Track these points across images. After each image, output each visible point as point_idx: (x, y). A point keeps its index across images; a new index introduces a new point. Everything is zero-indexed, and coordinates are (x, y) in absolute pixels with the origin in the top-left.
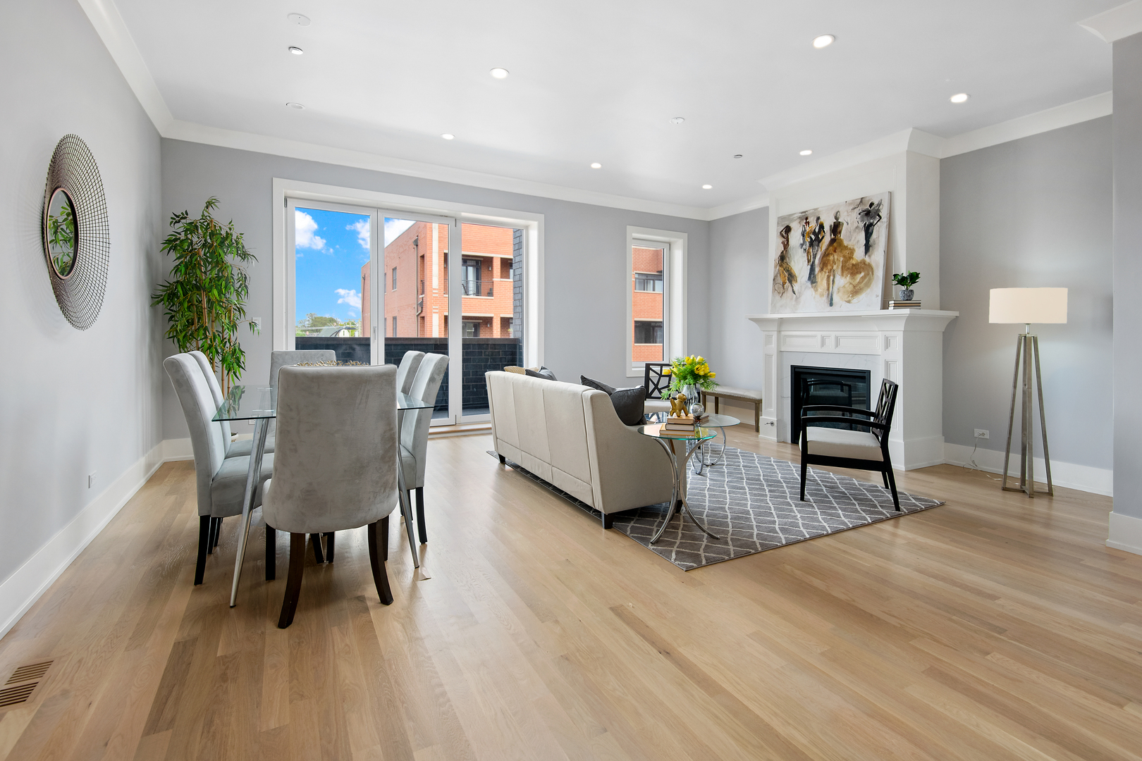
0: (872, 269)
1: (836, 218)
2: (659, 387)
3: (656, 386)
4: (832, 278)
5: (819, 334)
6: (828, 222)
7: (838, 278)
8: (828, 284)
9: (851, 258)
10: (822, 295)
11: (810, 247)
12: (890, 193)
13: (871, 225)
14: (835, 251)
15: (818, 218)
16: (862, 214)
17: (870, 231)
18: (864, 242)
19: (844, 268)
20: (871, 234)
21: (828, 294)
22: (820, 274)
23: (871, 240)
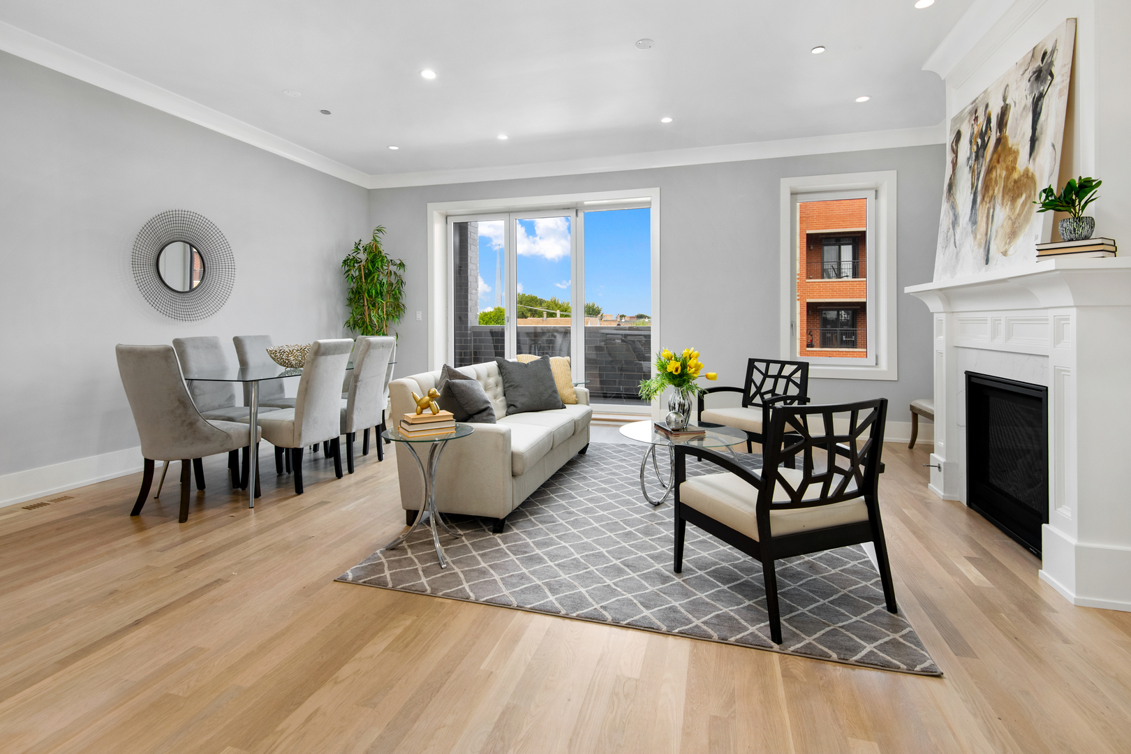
0: (1035, 183)
1: (1004, 100)
2: (763, 391)
3: (759, 388)
4: (991, 211)
5: (989, 315)
6: (995, 112)
7: (998, 207)
8: (987, 224)
9: (1014, 168)
10: (980, 245)
11: (975, 160)
12: (1076, 19)
13: (1041, 96)
14: (998, 162)
15: (987, 106)
16: (1032, 79)
17: (1038, 109)
18: (1030, 134)
19: (1006, 190)
20: (1040, 114)
21: (986, 242)
22: (981, 207)
23: (1038, 127)
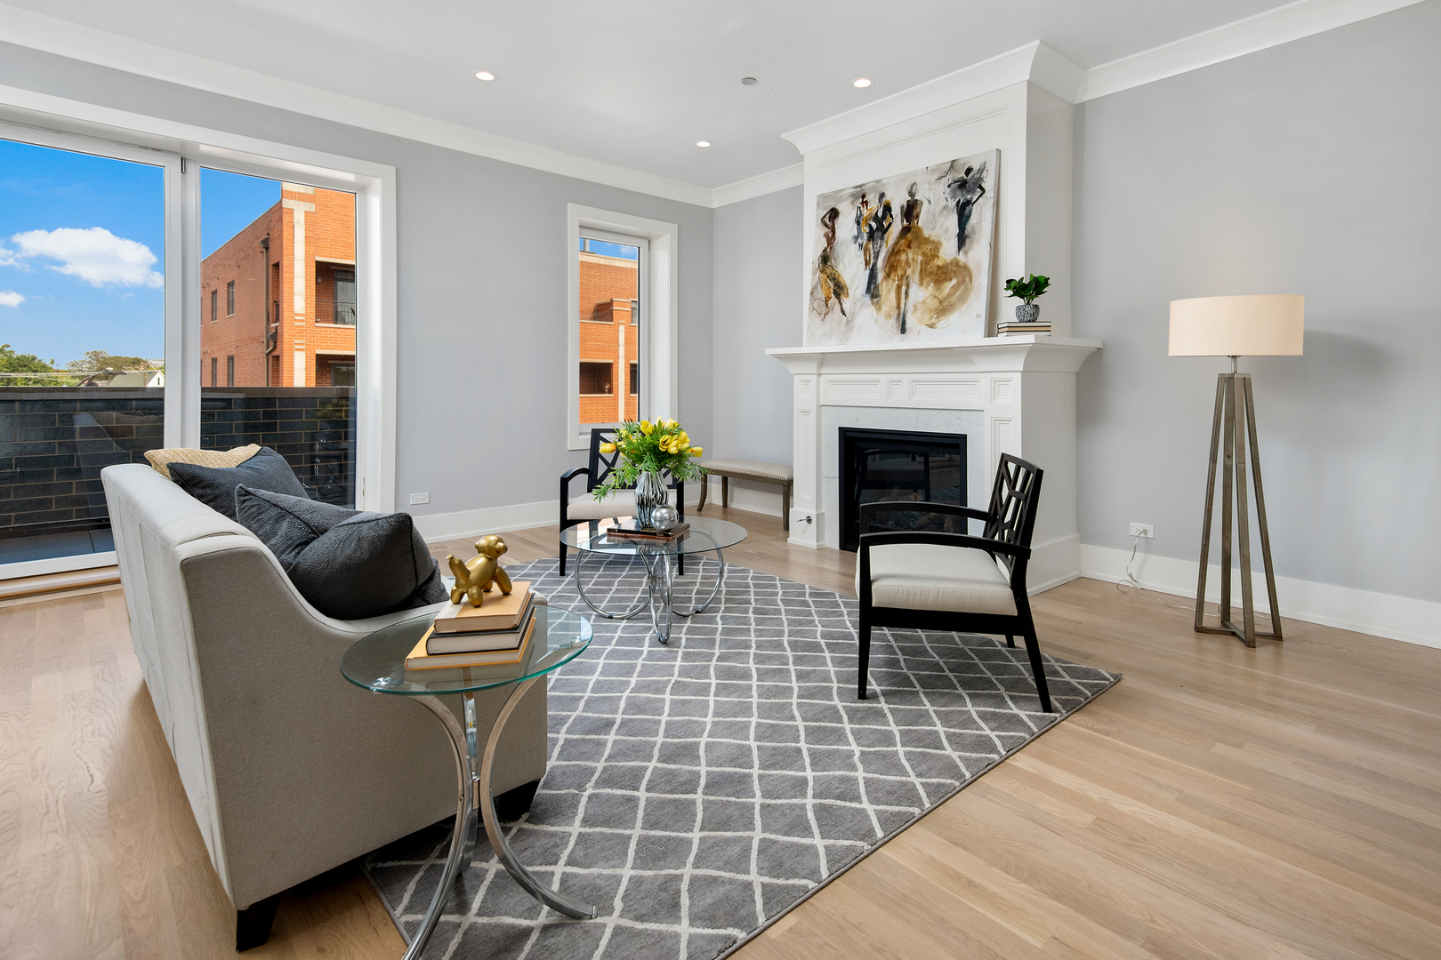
1: (911, 194)
3: (611, 465)
4: (904, 287)
5: (883, 377)
6: (898, 201)
7: (914, 288)
8: (898, 298)
9: (935, 256)
10: (888, 316)
11: (869, 240)
12: (998, 151)
13: (968, 203)
14: (908, 247)
15: (882, 195)
16: (953, 186)
17: (966, 212)
18: (957, 231)
19: (924, 273)
20: (969, 217)
21: (899, 314)
22: (885, 283)
23: (968, 227)
